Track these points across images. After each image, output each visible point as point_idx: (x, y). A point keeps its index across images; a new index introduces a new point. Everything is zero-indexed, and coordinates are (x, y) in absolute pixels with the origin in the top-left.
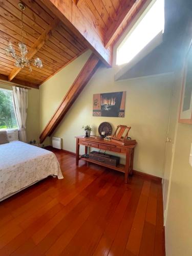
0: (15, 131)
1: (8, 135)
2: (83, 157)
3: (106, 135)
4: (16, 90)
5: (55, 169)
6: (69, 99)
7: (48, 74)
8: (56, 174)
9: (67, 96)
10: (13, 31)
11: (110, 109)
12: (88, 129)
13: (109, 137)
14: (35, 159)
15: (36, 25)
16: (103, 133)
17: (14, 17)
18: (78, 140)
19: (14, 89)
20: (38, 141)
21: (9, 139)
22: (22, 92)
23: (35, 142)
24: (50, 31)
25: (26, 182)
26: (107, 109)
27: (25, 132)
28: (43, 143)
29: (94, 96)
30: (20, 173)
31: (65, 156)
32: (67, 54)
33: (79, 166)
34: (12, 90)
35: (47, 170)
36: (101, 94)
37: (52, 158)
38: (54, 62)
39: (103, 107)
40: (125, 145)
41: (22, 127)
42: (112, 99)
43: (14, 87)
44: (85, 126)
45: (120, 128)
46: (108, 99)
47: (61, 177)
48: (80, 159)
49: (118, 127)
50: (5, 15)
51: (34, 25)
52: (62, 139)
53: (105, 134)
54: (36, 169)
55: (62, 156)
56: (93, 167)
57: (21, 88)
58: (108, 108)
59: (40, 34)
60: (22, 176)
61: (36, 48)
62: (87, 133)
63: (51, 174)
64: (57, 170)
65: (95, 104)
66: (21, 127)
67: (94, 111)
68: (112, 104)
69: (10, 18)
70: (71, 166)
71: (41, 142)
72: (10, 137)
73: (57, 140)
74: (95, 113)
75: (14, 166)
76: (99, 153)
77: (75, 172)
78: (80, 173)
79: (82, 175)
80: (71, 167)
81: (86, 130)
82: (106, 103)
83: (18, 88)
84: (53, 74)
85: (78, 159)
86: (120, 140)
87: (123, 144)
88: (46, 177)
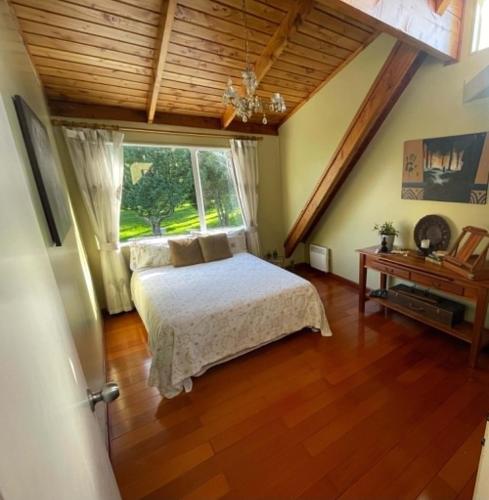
0: (240, 233)
1: (230, 242)
2: (375, 295)
3: (432, 248)
4: (236, 146)
5: (314, 315)
6: (345, 159)
7: (297, 100)
8: (318, 326)
9: (340, 151)
10: (228, 34)
11: (446, 180)
12: (388, 231)
13: (439, 254)
14: (280, 296)
15: (270, 10)
16: (425, 244)
17: (229, 10)
18: (364, 259)
19: (233, 146)
20: (281, 252)
21: (232, 250)
22: (246, 150)
23: (275, 254)
24: (299, 15)
25: (268, 333)
26: (439, 181)
27: (256, 234)
28: (292, 258)
29: (407, 144)
30: (258, 318)
31: (337, 289)
32: (338, 47)
33: (366, 314)
34: (230, 147)
35: (301, 315)
36: (426, 142)
37: (309, 293)
38: (308, 72)
39: (428, 175)
40: (475, 279)
41: (252, 224)
42: (455, 154)
43: (232, 141)
44: (381, 224)
45: (468, 234)
46: (443, 154)
47: (327, 333)
48: (367, 299)
49: (465, 231)
50: (215, 10)
51: (265, 11)
52: (330, 251)
53: (431, 246)
54: (282, 312)
55: (330, 288)
56: (397, 320)
57: (245, 142)
58: (442, 177)
59: (278, 25)
60: (262, 323)
61: (271, 56)
62: (384, 243)
63: (308, 324)
64: (319, 318)
65: (408, 167)
66: (249, 224)
67: (405, 185)
68: (454, 167)
69: (221, 14)
70: (349, 312)
71: (289, 254)
72: (233, 245)
73: (320, 252)
74: (409, 191)
75: (249, 305)
76: (413, 290)
77: (357, 325)
78: (367, 329)
79: (371, 335)
80: (348, 315)
81: (382, 233)
82: (436, 163)
83: (239, 142)
84: (306, 98)
85: (363, 300)
86: (463, 267)
87: (470, 276)
88: (300, 328)
